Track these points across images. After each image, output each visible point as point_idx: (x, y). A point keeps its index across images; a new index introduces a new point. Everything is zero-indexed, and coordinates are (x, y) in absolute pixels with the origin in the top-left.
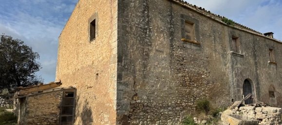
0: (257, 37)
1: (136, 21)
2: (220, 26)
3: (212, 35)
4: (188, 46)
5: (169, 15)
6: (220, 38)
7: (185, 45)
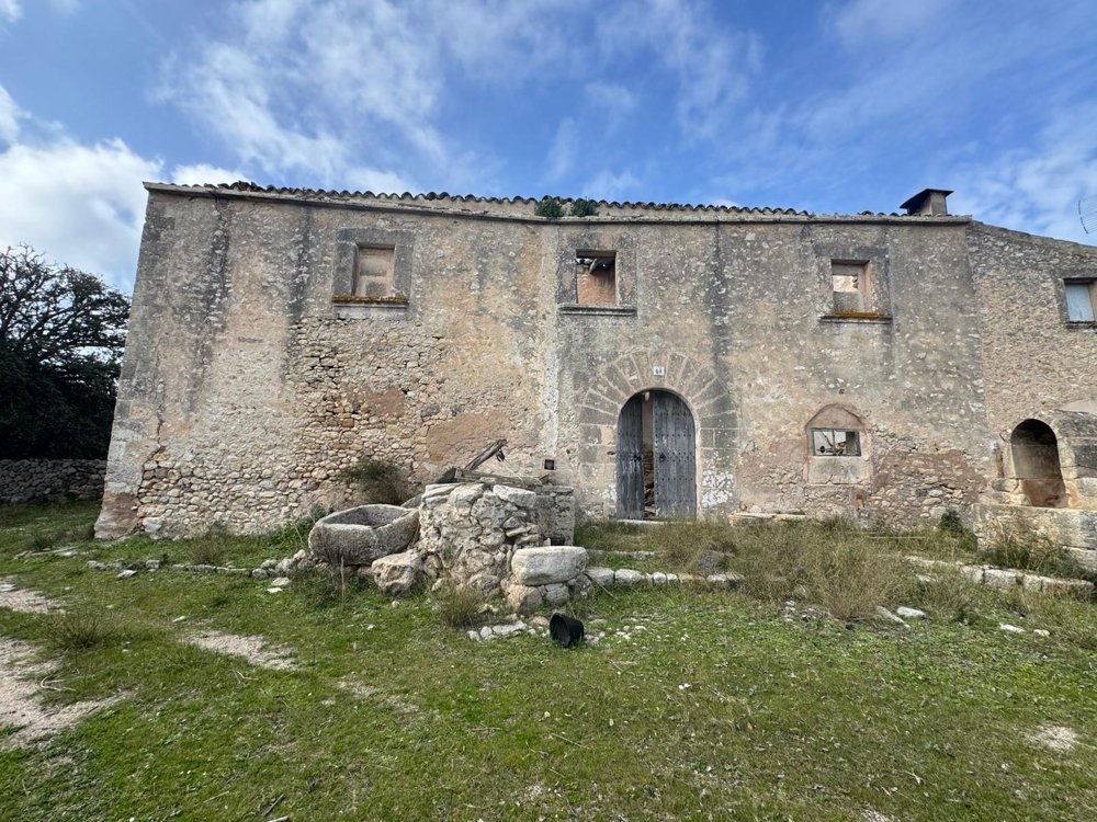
0: (742, 230)
1: (186, 277)
2: (520, 230)
3: (470, 264)
4: (356, 313)
5: (298, 243)
6: (511, 269)
7: (343, 313)
